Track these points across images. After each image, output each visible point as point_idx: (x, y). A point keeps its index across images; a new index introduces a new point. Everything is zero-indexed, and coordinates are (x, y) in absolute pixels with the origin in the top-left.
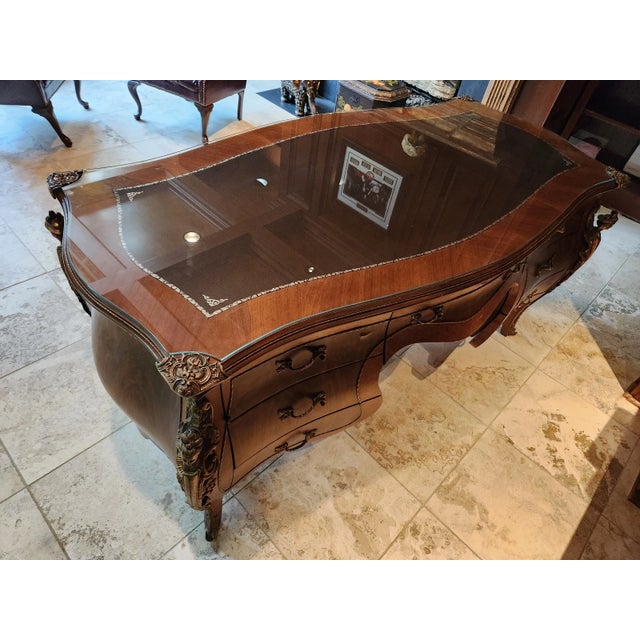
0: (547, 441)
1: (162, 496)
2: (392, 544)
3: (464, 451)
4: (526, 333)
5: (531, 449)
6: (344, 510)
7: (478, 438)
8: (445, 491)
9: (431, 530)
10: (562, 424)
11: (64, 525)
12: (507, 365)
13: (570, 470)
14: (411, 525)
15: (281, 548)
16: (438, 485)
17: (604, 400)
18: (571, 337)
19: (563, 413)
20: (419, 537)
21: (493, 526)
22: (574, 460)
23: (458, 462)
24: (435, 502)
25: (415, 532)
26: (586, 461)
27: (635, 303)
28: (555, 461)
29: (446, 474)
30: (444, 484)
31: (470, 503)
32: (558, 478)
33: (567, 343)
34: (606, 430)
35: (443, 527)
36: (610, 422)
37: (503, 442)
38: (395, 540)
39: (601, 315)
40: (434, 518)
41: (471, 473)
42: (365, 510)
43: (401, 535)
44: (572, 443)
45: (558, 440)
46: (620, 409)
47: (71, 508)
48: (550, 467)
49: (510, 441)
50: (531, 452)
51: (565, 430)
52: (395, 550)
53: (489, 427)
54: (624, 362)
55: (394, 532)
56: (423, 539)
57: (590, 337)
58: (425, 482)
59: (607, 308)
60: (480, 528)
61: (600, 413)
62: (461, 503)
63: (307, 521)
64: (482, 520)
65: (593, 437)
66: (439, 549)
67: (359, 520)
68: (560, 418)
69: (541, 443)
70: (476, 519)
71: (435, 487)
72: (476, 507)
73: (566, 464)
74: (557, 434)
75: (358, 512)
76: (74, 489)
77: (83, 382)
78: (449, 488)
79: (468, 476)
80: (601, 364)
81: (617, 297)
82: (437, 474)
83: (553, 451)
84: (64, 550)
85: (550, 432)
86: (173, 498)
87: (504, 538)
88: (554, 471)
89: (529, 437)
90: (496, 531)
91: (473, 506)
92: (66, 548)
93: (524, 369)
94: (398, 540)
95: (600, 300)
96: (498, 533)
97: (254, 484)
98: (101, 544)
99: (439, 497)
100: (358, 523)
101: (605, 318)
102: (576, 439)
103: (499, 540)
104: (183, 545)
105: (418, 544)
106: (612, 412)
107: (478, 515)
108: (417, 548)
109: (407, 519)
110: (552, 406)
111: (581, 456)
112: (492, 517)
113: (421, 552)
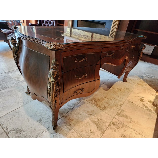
0: (141, 102)
1: (39, 119)
2: (107, 127)
3: (121, 105)
4: (129, 81)
5: (138, 104)
6: (92, 120)
7: (124, 102)
8: (119, 114)
9: (118, 124)
10: (144, 99)
11: (8, 128)
12: (127, 88)
13: (150, 108)
14: (112, 122)
15: (76, 130)
16: (116, 113)
17: (152, 94)
18: (140, 82)
19: (144, 97)
20: (115, 125)
21: (134, 122)
22: (149, 106)
23: (120, 108)
24: (117, 117)
25: (113, 124)
26: (153, 106)
27: (152, 76)
28: (145, 106)
29: (118, 110)
30: (118, 113)
31: (126, 117)
32: (147, 110)
33: (139, 83)
34: (155, 99)
35: (120, 123)
36: (155, 98)
37: (131, 103)
38: (108, 127)
39: (145, 78)
40: (117, 121)
41: (125, 110)
42: (98, 120)
43: (110, 125)
44: (148, 103)
45: (144, 102)
46: (156, 95)
47: (10, 124)
48: (144, 107)
49: (132, 103)
50: (138, 105)
51: (145, 100)
52: (109, 129)
53: (126, 100)
54: (154, 86)
55: (107, 125)
56: (116, 126)
57: (144, 82)
58: (113, 113)
59: (146, 77)
60: (131, 122)
61: (152, 96)
62: (124, 117)
63: (82, 123)
64: (131, 120)
65: (153, 101)
66: (121, 128)
67: (97, 122)
68: (143, 97)
69: (141, 103)
70: (129, 120)
72: (128, 117)
73: (148, 107)
74: (144, 101)
75: (96, 120)
76: (11, 119)
77: (15, 94)
79: (124, 111)
80: (148, 87)
81: (148, 75)
82: (116, 111)
83: (144, 104)
84: (7, 135)
85: (142, 100)
86: (42, 120)
87: (138, 124)
88: (146, 109)
89: (137, 102)
90: (135, 122)
91: (127, 117)
92: (8, 135)
93: (131, 88)
94: (109, 126)
95: (144, 75)
96: (136, 123)
97: (66, 115)
98: (20, 133)
99: (117, 115)
100: (97, 123)
101: (146, 78)
102: (149, 101)
103: (137, 125)
104: (46, 132)
105: (115, 127)
106: (155, 96)
107: (129, 119)
109: (110, 121)
110: (141, 95)
111: (151, 105)
112: (133, 119)
113: (116, 129)
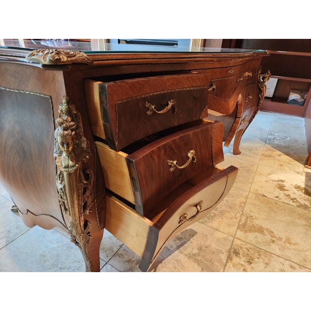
0: (282, 192)
2: (226, 265)
3: (243, 205)
4: (245, 152)
5: (277, 197)
6: (187, 253)
7: (247, 198)
8: (243, 227)
9: (246, 250)
10: (285, 184)
12: (244, 165)
13: (303, 202)
14: (232, 250)
16: (237, 225)
17: (298, 170)
18: (267, 150)
19: (283, 179)
20: (241, 256)
21: (280, 239)
22: (300, 197)
23: (242, 211)
24: (240, 234)
25: (237, 253)
26: (307, 197)
27: (286, 135)
28: (292, 199)
29: (239, 218)
30: (240, 224)
31: (261, 230)
32: (299, 206)
33: (266, 153)
34: (306, 181)
35: (252, 247)
36: (306, 178)
37: (261, 197)
38: (227, 262)
39: (274, 141)
40: (244, 243)
41: (252, 214)
42: (200, 249)
43: (229, 258)
44: (295, 191)
45: (287, 190)
46: (307, 172)
48: (291, 203)
49: (264, 196)
50: (278, 199)
51: (287, 185)
52: (229, 267)
53: (250, 191)
54: (296, 155)
55: (224, 257)
56: (244, 256)
57: (275, 149)
58: (229, 225)
59: (275, 139)
60: (273, 241)
61: (299, 176)
62: (255, 231)
63: (164, 265)
64: (272, 236)
65: (303, 186)
66: (256, 260)
67: (199, 256)
68: (282, 181)
69: (281, 194)
70: (268, 237)
71: (236, 227)
72: (265, 231)
73: (298, 200)
74: (285, 188)
75: (196, 251)
78: (244, 225)
79: (252, 217)
80: (285, 158)
81: (277, 135)
82: (234, 220)
83: (288, 196)
85: (281, 188)
87: (290, 243)
88: (295, 204)
89: (273, 193)
90: (283, 240)
91: (263, 231)
93: (252, 165)
94: (229, 261)
95: (270, 137)
96: (285, 242)
97: (120, 252)
99: (240, 230)
100: (199, 258)
101: (276, 142)
102: (296, 188)
103: (288, 245)
105: (242, 260)
106: (304, 174)
107: (268, 235)
108: (243, 263)
109: (228, 247)
110: (276, 177)
111: (303, 195)
112: (275, 233)
113: (246, 264)
